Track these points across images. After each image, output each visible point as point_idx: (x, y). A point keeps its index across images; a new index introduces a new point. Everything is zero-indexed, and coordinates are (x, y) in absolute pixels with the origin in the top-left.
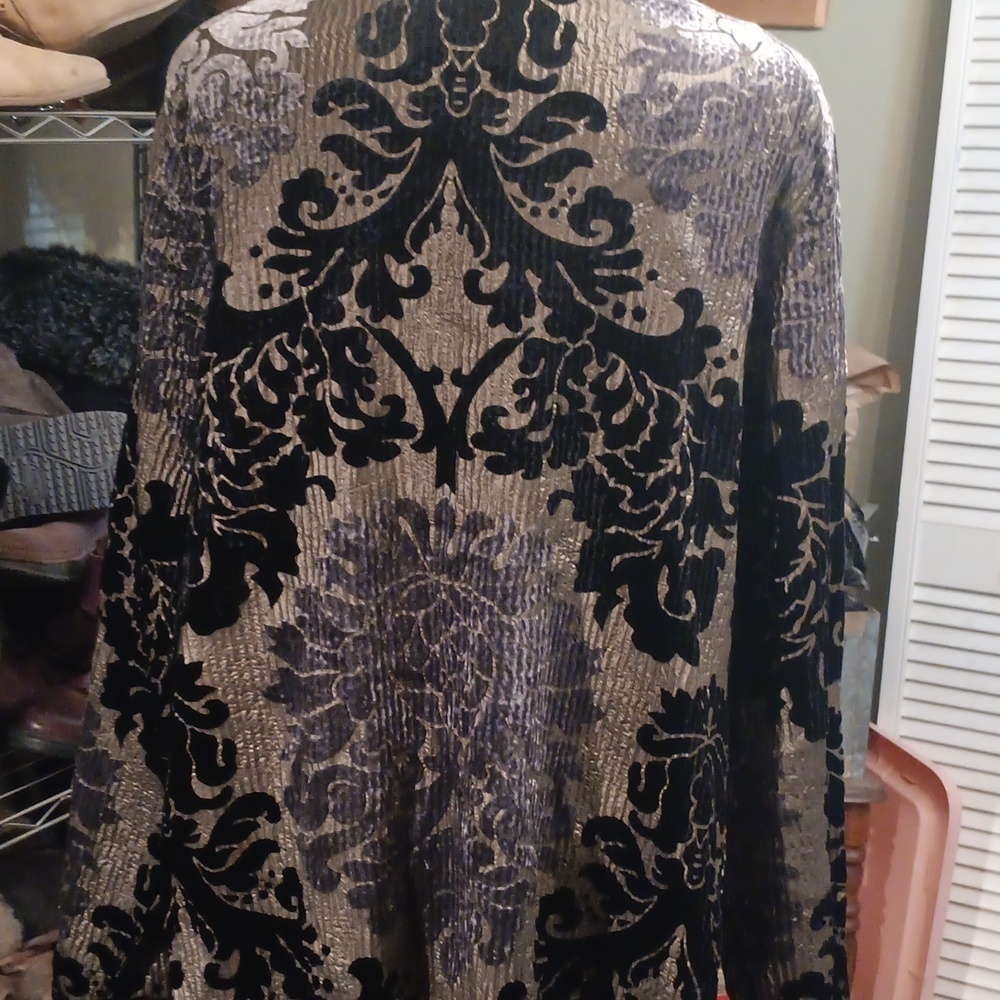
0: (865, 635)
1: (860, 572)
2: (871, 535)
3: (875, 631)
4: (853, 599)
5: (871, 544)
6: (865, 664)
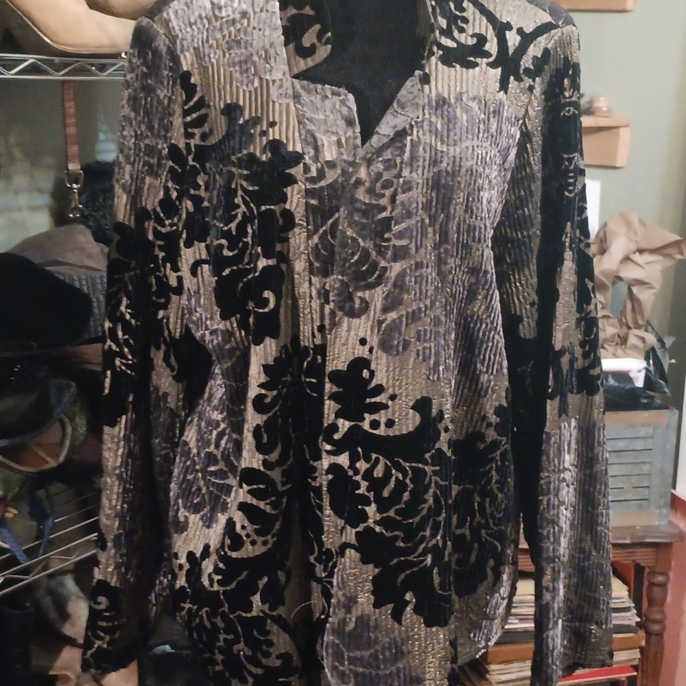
0: (668, 426)
1: (663, 383)
2: (671, 359)
3: (675, 423)
4: (659, 402)
5: (671, 365)
6: (668, 446)
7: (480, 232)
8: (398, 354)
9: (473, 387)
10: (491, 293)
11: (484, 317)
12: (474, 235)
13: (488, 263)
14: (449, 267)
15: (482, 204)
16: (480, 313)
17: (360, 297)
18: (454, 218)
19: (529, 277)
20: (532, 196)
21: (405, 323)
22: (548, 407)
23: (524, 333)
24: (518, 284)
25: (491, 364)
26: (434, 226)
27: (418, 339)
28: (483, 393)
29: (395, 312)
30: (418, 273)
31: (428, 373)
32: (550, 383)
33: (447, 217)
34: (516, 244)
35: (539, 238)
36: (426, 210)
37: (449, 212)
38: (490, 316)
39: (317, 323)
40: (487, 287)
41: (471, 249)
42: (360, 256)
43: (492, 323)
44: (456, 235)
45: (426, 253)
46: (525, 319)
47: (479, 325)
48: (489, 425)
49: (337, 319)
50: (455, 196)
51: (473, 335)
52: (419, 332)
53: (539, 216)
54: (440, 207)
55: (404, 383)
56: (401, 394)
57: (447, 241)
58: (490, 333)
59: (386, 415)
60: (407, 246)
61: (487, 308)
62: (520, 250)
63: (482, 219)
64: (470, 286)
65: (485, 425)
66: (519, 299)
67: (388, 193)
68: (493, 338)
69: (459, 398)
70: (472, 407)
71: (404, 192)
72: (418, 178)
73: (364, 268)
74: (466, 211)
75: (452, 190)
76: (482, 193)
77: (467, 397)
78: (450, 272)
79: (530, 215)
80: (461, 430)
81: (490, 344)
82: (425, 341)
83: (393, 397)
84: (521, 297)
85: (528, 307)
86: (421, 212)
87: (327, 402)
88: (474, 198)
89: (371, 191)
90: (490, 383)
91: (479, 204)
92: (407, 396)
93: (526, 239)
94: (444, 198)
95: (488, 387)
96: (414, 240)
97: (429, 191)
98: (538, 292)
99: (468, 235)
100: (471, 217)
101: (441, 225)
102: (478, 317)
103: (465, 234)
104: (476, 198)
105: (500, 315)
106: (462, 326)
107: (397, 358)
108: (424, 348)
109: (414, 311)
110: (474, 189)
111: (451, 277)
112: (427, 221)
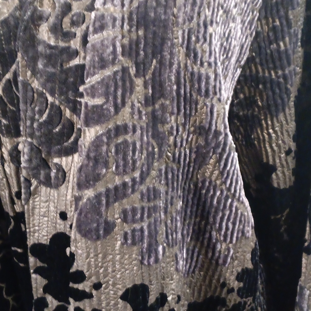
7: (207, 83)
8: (98, 238)
9: (210, 255)
10: (225, 157)
11: (218, 182)
12: (200, 87)
13: (219, 122)
14: (167, 127)
15: (210, 44)
16: (213, 179)
17: (56, 164)
18: (171, 64)
19: (284, 122)
20: (289, 26)
21: (104, 202)
22: (304, 260)
23: (278, 184)
24: (271, 131)
25: (229, 232)
26: (144, 76)
27: (125, 220)
28: (221, 261)
29: (91, 190)
30: (120, 140)
31: (140, 258)
32: (307, 237)
33: (161, 63)
34: (268, 85)
35: (299, 76)
36: (130, 55)
37: (162, 57)
38: (225, 183)
39: (15, 189)
40: (220, 150)
41: (197, 103)
42: (49, 115)
43: (229, 189)
44: (175, 87)
45: (132, 114)
46: (279, 169)
47: (212, 192)
48: (231, 290)
49: (32, 188)
50: (170, 35)
51: (205, 202)
52: (125, 212)
53: (300, 49)
54: (150, 51)
55: (110, 270)
56: (107, 282)
57: (162, 96)
58: (226, 200)
59: (91, 305)
60: (102, 106)
61: (222, 173)
62: (274, 93)
63: (210, 64)
64: (197, 148)
65: (225, 290)
66: (271, 147)
67: (79, 32)
68: (231, 205)
69: (194, 264)
70: (210, 273)
71: (95, 31)
72: (115, 11)
73: (57, 130)
74: (187, 55)
75: (165, 27)
76: (210, 30)
77: (203, 262)
78: (171, 133)
79: (286, 50)
80: (199, 292)
81: (227, 213)
82: (134, 221)
83: (97, 286)
84: (274, 145)
85: (283, 155)
86: (120, 57)
87: (33, 276)
88: (197, 38)
89: (56, 29)
90: (229, 252)
91: (206, 46)
92: (114, 284)
93: (281, 80)
94: (154, 38)
95: (226, 257)
96: (111, 98)
97: (134, 29)
98: (296, 138)
99: (192, 86)
100: (195, 62)
101: (153, 74)
102: (210, 183)
103: (188, 84)
104: (201, 36)
105: (240, 178)
106: (192, 192)
107: (99, 242)
108: (134, 231)
109: (116, 188)
110: (198, 25)
111: (172, 138)
112: (133, 71)
